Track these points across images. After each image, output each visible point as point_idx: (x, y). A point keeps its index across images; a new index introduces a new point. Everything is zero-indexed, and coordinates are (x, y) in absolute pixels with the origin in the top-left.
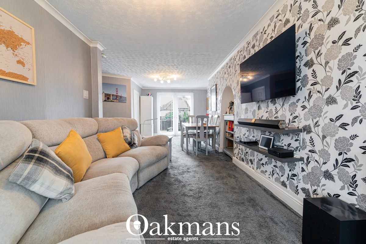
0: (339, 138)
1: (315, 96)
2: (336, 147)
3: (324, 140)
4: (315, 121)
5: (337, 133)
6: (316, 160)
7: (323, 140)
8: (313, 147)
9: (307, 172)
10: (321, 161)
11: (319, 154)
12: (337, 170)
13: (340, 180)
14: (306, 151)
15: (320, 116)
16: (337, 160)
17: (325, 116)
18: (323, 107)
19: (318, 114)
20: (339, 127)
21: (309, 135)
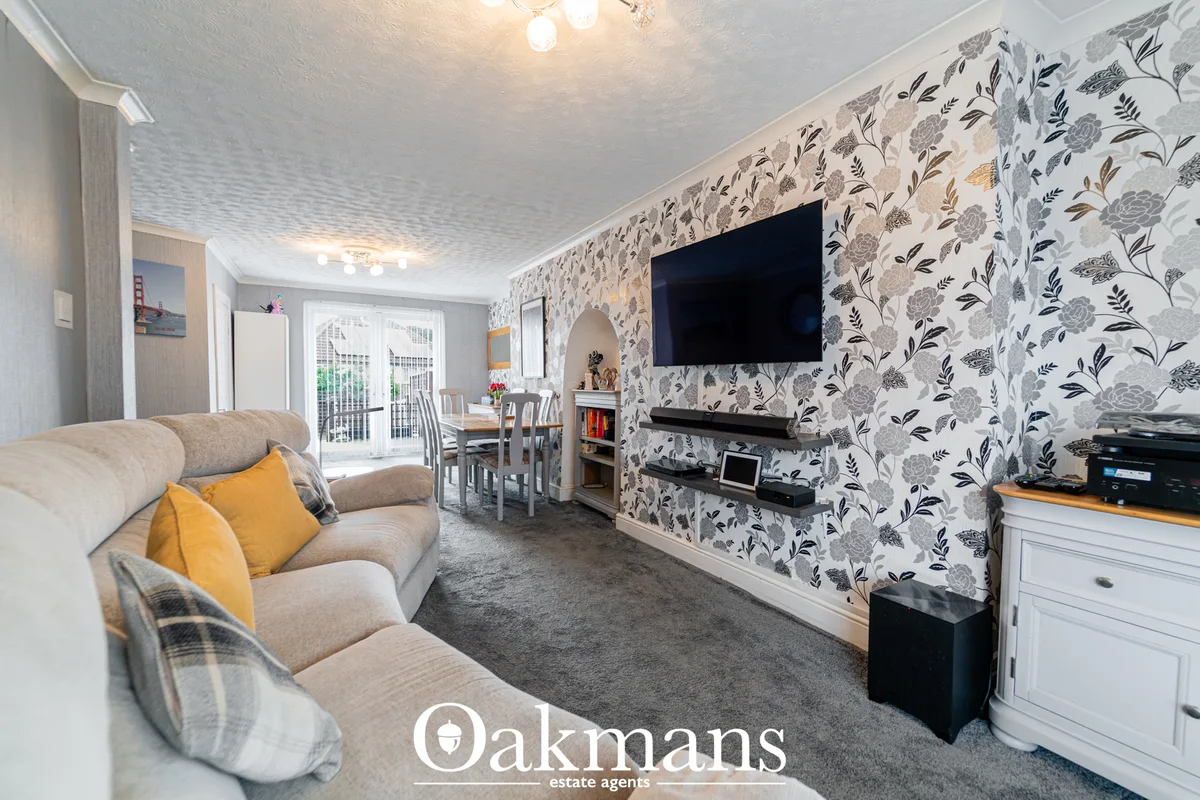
0: (912, 457)
1: (858, 366)
2: (906, 477)
3: (881, 462)
4: (859, 420)
5: (908, 447)
6: (862, 506)
7: (878, 461)
8: (854, 477)
9: (841, 533)
10: (874, 506)
11: (868, 492)
12: (908, 523)
13: (915, 543)
14: (840, 485)
15: (870, 410)
16: (907, 502)
17: (881, 410)
18: (876, 392)
19: (865, 407)
20: (912, 434)
21: (846, 451)
